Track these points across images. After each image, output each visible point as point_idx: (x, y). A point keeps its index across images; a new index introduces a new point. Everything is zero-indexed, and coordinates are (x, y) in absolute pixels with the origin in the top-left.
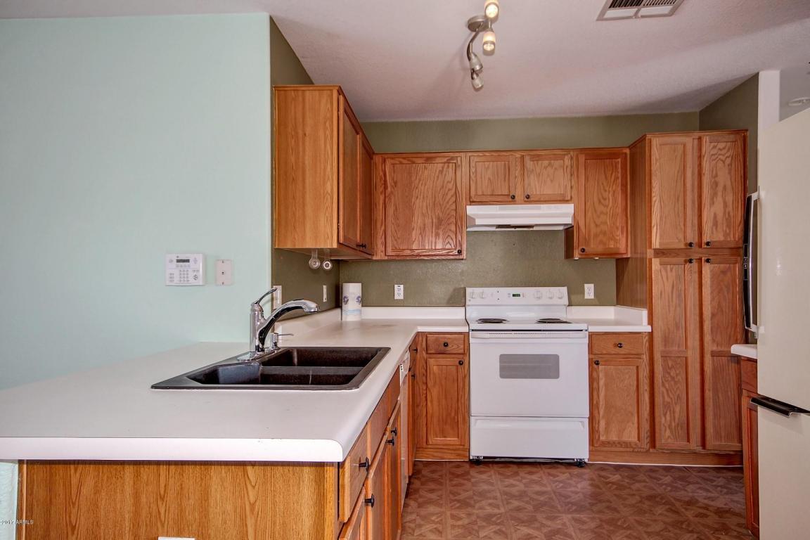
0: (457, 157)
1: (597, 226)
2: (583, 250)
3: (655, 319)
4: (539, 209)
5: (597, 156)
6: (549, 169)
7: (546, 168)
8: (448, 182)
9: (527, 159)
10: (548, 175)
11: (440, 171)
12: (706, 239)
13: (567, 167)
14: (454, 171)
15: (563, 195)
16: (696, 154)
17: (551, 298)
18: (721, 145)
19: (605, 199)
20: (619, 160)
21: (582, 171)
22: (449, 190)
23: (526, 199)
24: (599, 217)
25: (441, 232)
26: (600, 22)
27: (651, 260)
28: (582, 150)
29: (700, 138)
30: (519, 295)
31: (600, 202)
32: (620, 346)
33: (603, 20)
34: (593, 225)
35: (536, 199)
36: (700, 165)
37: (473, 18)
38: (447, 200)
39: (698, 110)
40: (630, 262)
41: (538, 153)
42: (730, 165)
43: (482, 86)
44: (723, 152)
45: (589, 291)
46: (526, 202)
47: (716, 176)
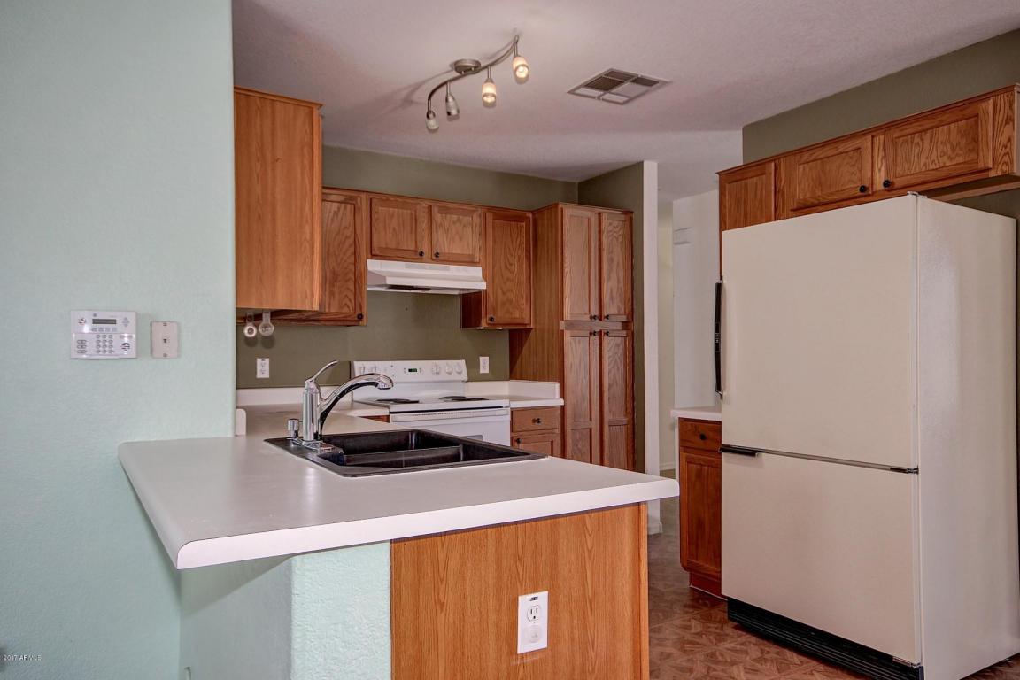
0: (356, 197)
1: (504, 293)
2: (492, 319)
3: (567, 392)
4: (448, 270)
5: (504, 216)
6: (458, 224)
7: (454, 223)
8: (345, 228)
9: (435, 210)
10: (457, 233)
11: (335, 212)
12: (605, 313)
13: (476, 225)
14: (352, 214)
15: (472, 256)
16: (597, 229)
17: (450, 373)
18: (616, 223)
19: (511, 265)
20: (524, 224)
21: (490, 231)
22: (347, 237)
23: (434, 258)
24: (505, 283)
25: (336, 290)
26: (571, 96)
27: (563, 331)
28: (490, 208)
29: (599, 214)
30: (415, 370)
31: (506, 266)
32: (538, 421)
33: (574, 94)
34: (500, 292)
35: (446, 258)
36: (600, 240)
37: (461, 61)
38: (344, 250)
39: (578, 181)
40: (532, 333)
41: (445, 204)
42: (621, 243)
43: (437, 129)
44: (617, 230)
45: (484, 364)
46: (433, 261)
47: (612, 252)
